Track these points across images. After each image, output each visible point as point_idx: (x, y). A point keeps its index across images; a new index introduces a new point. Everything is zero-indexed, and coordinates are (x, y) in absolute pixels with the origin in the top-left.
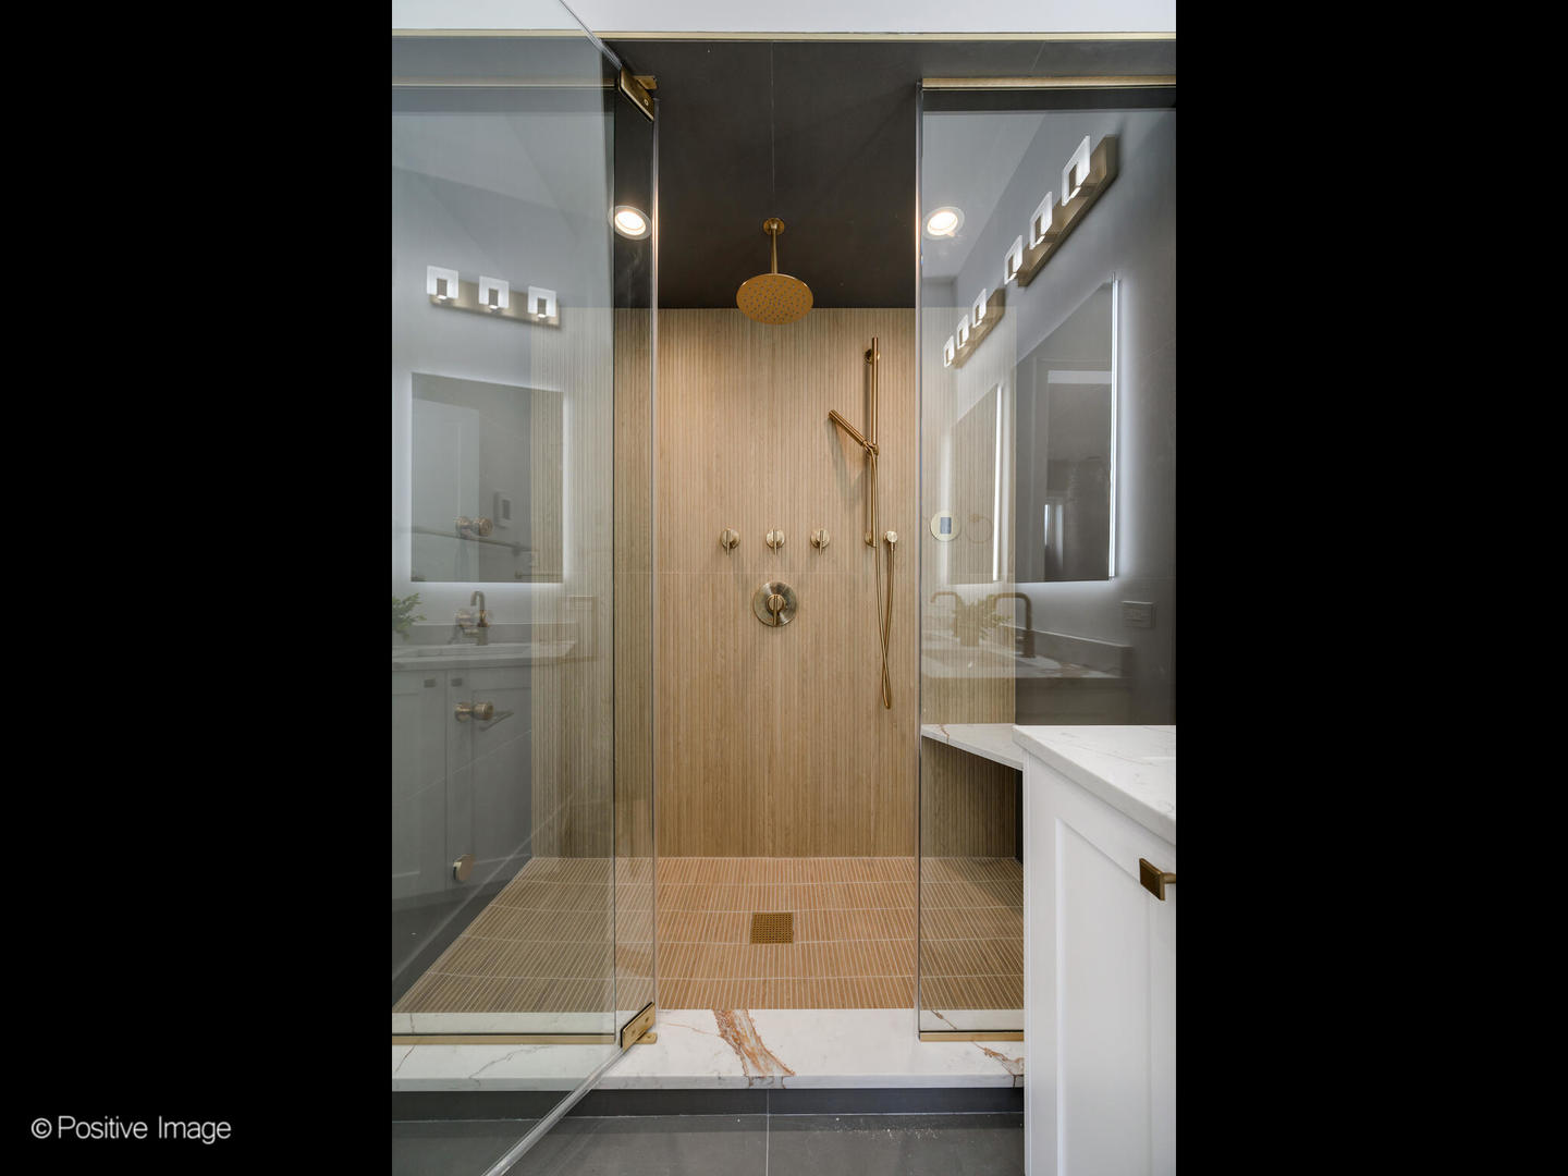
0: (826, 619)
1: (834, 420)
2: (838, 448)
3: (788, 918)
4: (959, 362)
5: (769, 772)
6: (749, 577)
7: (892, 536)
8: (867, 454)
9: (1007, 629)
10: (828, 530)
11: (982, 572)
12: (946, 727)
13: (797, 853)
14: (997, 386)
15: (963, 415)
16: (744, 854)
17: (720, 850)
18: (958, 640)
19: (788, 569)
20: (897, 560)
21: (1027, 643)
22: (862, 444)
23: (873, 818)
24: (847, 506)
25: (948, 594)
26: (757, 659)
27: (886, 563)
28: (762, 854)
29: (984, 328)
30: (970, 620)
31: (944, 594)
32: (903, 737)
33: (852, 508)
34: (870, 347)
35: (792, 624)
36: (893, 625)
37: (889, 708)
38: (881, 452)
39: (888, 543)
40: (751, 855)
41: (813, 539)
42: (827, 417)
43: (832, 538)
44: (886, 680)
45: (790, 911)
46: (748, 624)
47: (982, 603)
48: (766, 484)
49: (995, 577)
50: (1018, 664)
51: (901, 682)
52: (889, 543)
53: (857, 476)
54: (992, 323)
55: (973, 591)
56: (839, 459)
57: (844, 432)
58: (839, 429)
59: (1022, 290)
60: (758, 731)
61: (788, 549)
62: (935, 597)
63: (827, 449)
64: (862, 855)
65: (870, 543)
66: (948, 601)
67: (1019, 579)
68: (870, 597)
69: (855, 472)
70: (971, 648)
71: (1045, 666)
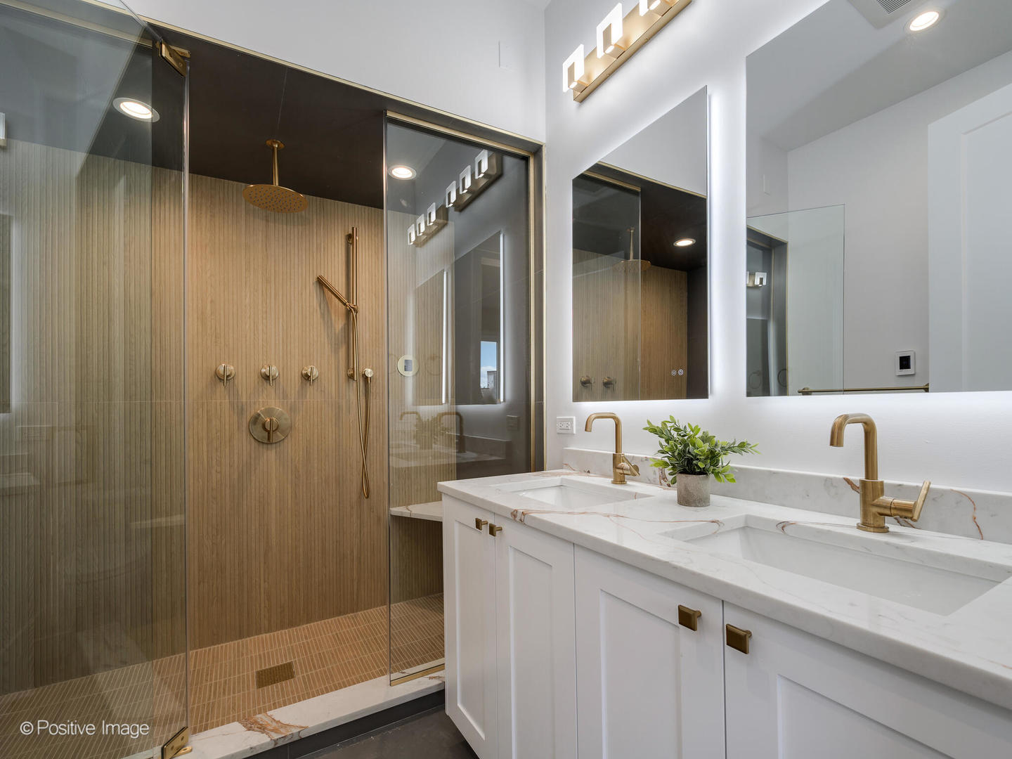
0: (316, 436)
1: (321, 283)
2: (325, 303)
3: (290, 666)
4: (419, 243)
5: (265, 563)
6: (244, 404)
7: (369, 372)
8: (348, 312)
9: (450, 435)
10: (317, 367)
11: (434, 397)
12: (410, 507)
13: (292, 624)
14: (443, 271)
15: (420, 285)
16: (241, 637)
17: (216, 639)
18: (418, 446)
19: (281, 396)
20: (373, 389)
21: (462, 443)
22: (345, 304)
23: (355, 583)
24: (333, 349)
25: (413, 413)
26: (253, 472)
27: (364, 391)
28: (259, 632)
29: (435, 227)
30: (426, 430)
31: (408, 413)
32: (379, 519)
33: (337, 351)
34: (350, 232)
35: (286, 441)
36: (371, 437)
37: (368, 497)
38: (360, 310)
39: (365, 378)
40: (249, 636)
41: (304, 372)
42: (315, 280)
43: (320, 374)
44: (365, 475)
45: (289, 661)
46: (244, 443)
47: (434, 419)
48: (260, 328)
49: (444, 401)
50: (457, 457)
51: (377, 478)
52: (367, 377)
53: (340, 327)
54: (441, 227)
55: (428, 411)
56: (326, 312)
57: (330, 293)
58: (326, 290)
59: (457, 213)
60: (253, 531)
61: (281, 380)
62: (402, 416)
63: (315, 302)
64: (347, 613)
65: (351, 377)
66: (412, 419)
67: (458, 402)
68: (353, 418)
69: (339, 324)
70: (427, 451)
71: (470, 456)
